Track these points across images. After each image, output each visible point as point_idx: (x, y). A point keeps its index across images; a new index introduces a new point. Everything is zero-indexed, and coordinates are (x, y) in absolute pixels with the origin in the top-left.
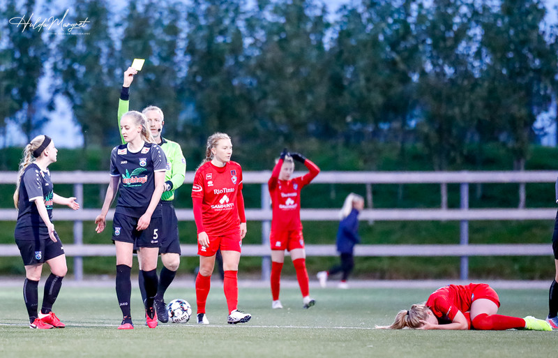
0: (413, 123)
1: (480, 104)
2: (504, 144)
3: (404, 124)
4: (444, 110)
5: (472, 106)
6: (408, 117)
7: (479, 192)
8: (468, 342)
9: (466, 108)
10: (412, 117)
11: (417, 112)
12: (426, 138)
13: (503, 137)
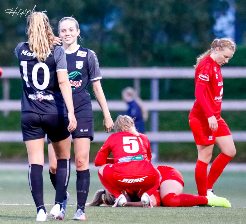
0: (110, 26)
1: (168, 9)
2: (189, 45)
3: (103, 26)
4: (138, 14)
5: (162, 11)
6: (105, 19)
7: (167, 87)
8: (156, 217)
9: (156, 13)
10: (109, 20)
11: (114, 15)
12: (121, 39)
13: (188, 38)
